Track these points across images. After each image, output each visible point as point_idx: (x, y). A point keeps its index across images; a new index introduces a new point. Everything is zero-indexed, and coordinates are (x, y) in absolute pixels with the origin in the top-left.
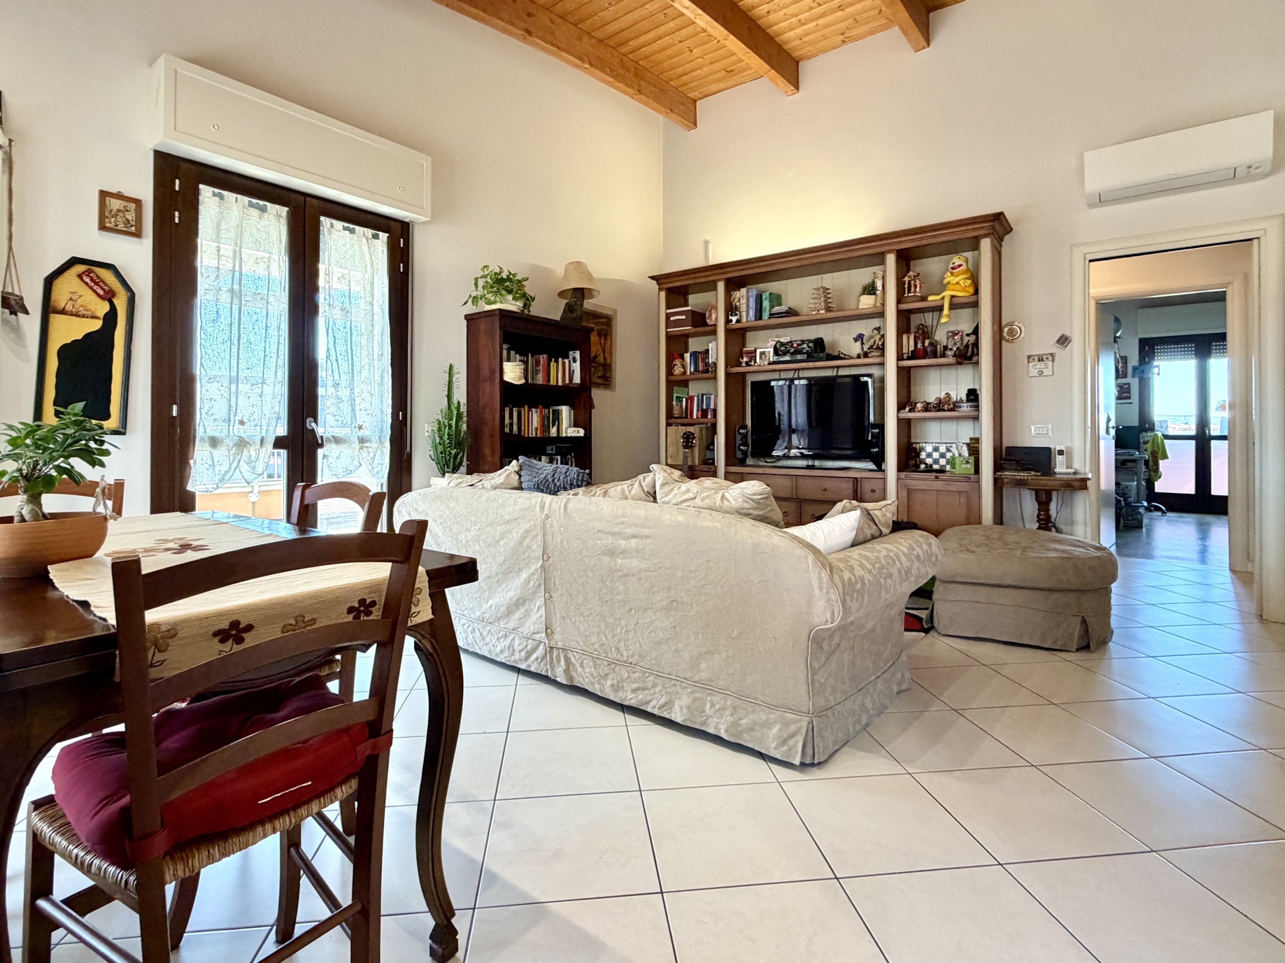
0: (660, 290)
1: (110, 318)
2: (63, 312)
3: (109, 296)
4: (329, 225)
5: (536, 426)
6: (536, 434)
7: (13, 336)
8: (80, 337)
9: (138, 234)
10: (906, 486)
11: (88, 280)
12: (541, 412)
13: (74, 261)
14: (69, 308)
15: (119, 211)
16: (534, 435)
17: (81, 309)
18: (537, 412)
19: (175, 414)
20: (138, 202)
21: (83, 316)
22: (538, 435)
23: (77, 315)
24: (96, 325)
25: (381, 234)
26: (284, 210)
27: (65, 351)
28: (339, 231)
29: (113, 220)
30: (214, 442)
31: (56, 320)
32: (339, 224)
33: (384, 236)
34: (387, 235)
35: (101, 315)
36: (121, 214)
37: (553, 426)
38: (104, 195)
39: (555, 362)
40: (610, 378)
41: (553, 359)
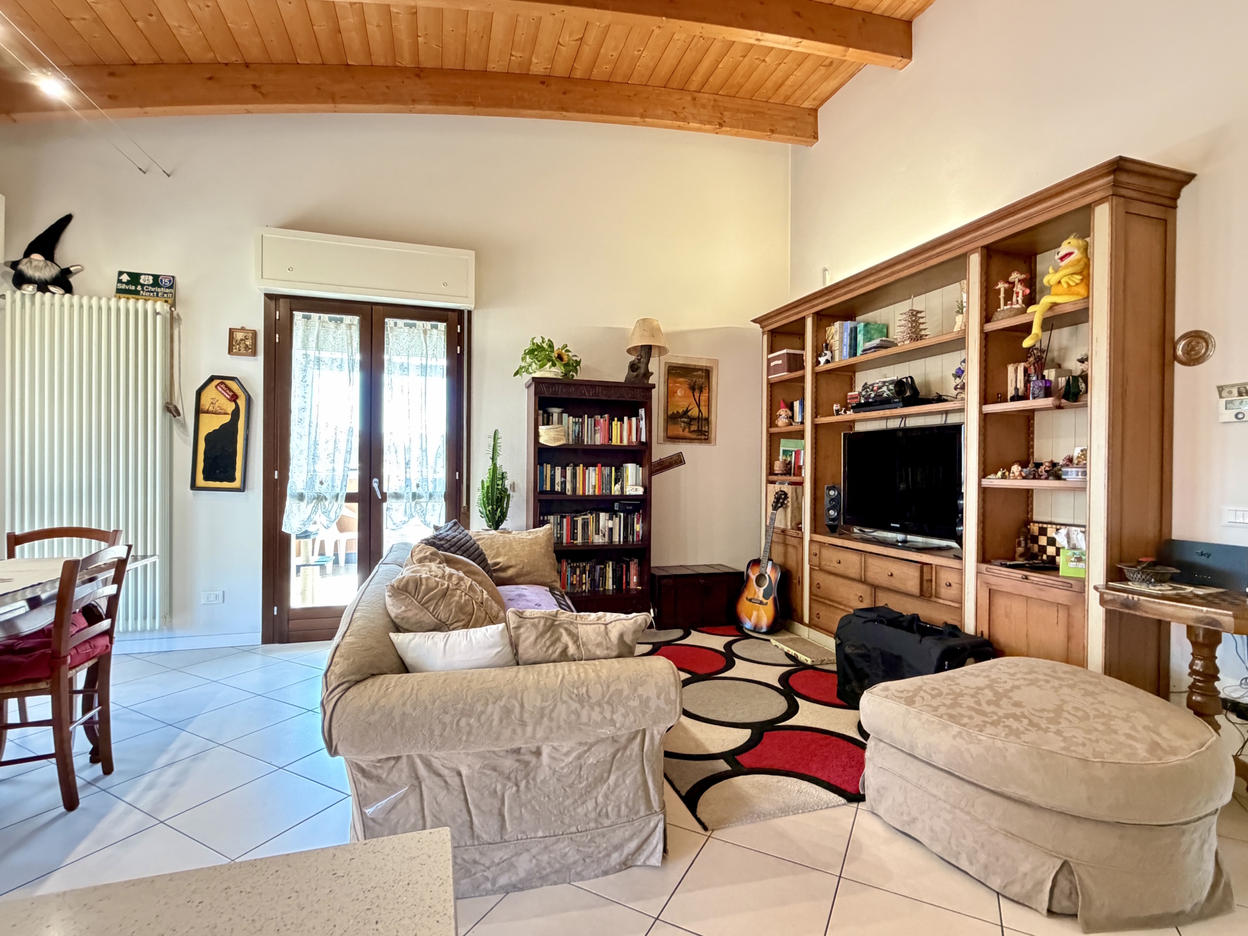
0: (763, 333)
1: (236, 414)
2: (207, 412)
3: (234, 398)
4: (392, 325)
5: (593, 484)
6: (594, 491)
7: (182, 429)
8: (217, 428)
9: (254, 353)
10: (987, 583)
11: (220, 389)
12: (600, 471)
13: (212, 379)
14: (211, 409)
15: (241, 340)
16: (591, 493)
17: (218, 409)
18: (595, 470)
19: (276, 477)
20: (255, 334)
21: (220, 413)
22: (597, 493)
23: (215, 413)
24: (227, 419)
25: (439, 324)
26: (356, 319)
27: (209, 438)
28: (401, 328)
29: (238, 346)
30: (301, 497)
31: (203, 417)
32: (401, 322)
33: (442, 326)
34: (445, 324)
35: (230, 412)
36: (242, 342)
37: (616, 483)
38: (231, 332)
39: (618, 421)
40: (708, 432)
41: (616, 419)
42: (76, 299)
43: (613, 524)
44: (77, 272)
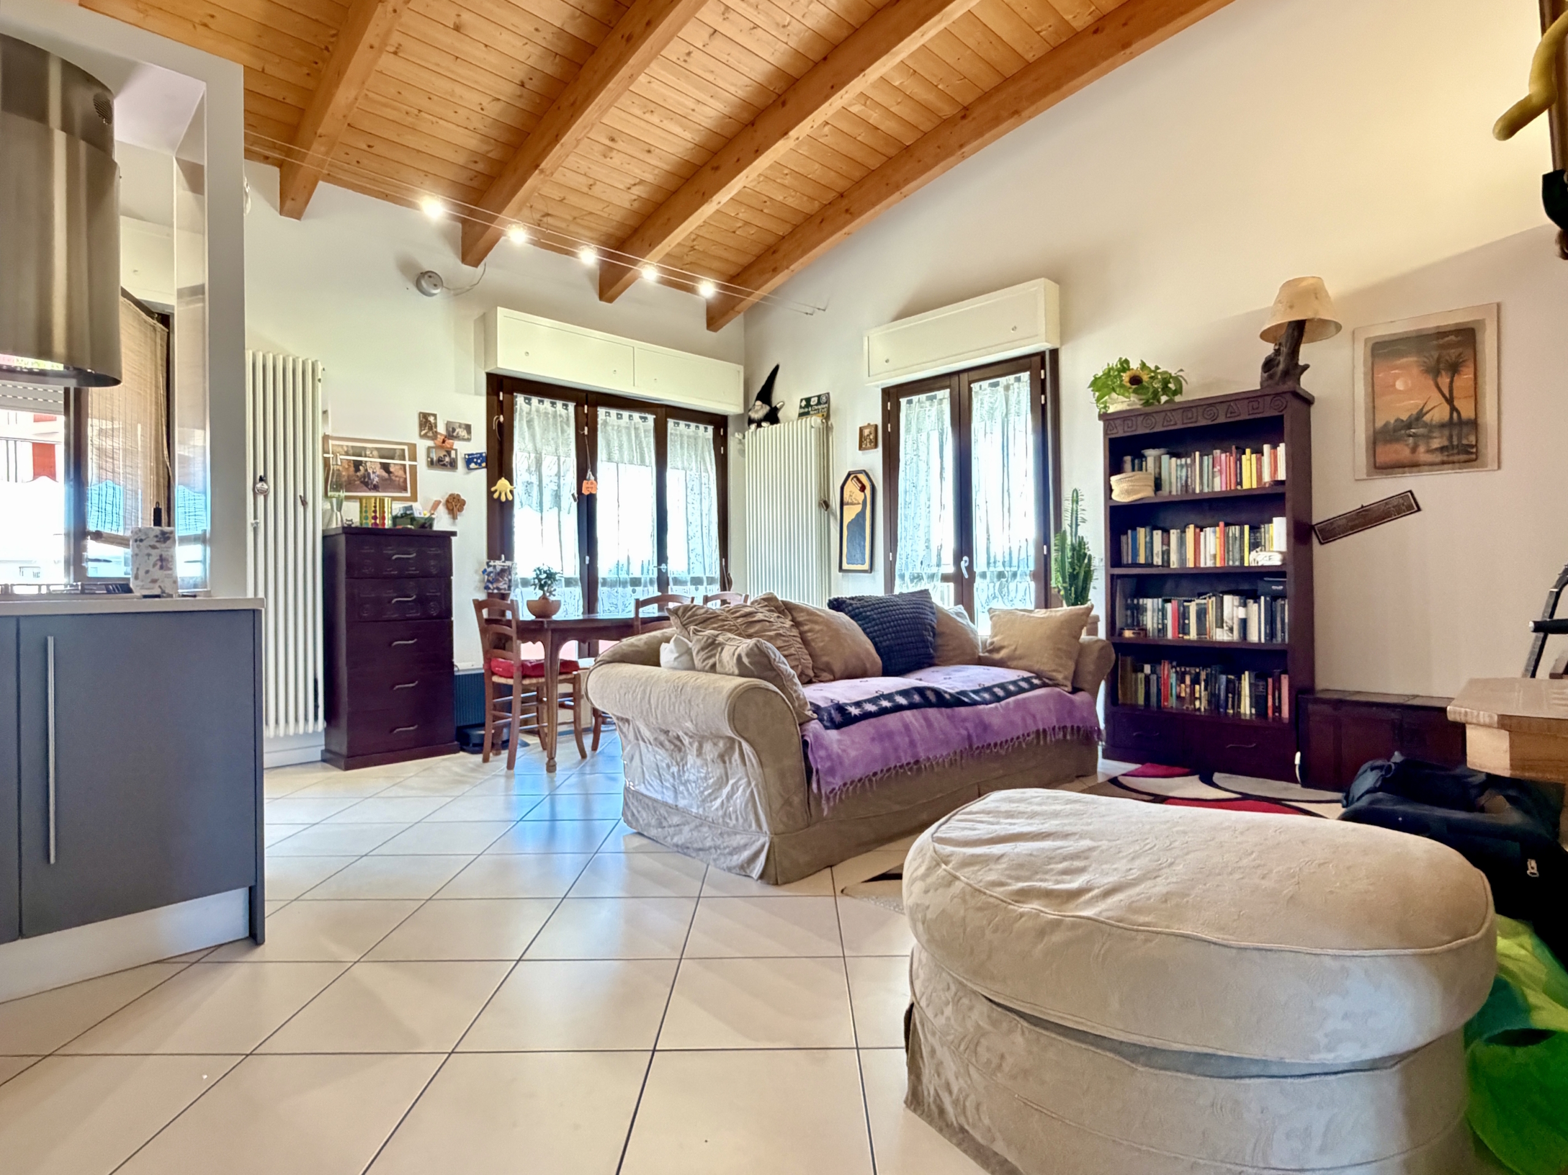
1: (865, 502)
4: (978, 388)
5: (1213, 552)
6: (1214, 563)
7: (833, 521)
12: (1224, 534)
15: (868, 436)
18: (1215, 532)
19: (891, 559)
20: (876, 428)
22: (1218, 565)
25: (1023, 375)
26: (947, 393)
27: (849, 526)
28: (986, 390)
29: (865, 442)
32: (985, 384)
33: (1026, 377)
34: (1028, 373)
37: (1251, 550)
38: (861, 430)
39: (1252, 453)
40: (1476, 446)
41: (1248, 451)
42: (782, 425)
43: (1247, 613)
44: (782, 406)
